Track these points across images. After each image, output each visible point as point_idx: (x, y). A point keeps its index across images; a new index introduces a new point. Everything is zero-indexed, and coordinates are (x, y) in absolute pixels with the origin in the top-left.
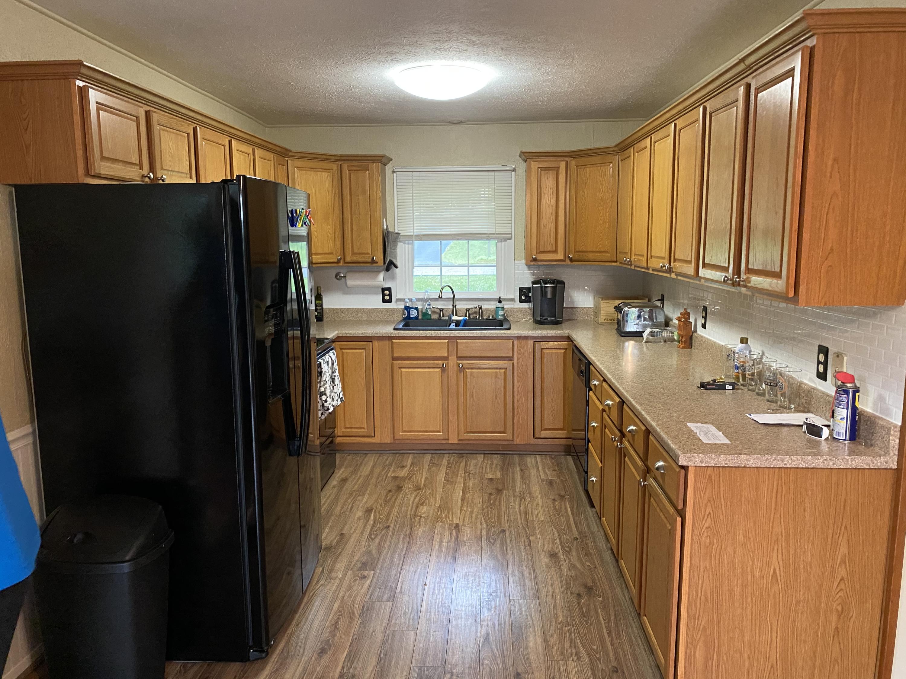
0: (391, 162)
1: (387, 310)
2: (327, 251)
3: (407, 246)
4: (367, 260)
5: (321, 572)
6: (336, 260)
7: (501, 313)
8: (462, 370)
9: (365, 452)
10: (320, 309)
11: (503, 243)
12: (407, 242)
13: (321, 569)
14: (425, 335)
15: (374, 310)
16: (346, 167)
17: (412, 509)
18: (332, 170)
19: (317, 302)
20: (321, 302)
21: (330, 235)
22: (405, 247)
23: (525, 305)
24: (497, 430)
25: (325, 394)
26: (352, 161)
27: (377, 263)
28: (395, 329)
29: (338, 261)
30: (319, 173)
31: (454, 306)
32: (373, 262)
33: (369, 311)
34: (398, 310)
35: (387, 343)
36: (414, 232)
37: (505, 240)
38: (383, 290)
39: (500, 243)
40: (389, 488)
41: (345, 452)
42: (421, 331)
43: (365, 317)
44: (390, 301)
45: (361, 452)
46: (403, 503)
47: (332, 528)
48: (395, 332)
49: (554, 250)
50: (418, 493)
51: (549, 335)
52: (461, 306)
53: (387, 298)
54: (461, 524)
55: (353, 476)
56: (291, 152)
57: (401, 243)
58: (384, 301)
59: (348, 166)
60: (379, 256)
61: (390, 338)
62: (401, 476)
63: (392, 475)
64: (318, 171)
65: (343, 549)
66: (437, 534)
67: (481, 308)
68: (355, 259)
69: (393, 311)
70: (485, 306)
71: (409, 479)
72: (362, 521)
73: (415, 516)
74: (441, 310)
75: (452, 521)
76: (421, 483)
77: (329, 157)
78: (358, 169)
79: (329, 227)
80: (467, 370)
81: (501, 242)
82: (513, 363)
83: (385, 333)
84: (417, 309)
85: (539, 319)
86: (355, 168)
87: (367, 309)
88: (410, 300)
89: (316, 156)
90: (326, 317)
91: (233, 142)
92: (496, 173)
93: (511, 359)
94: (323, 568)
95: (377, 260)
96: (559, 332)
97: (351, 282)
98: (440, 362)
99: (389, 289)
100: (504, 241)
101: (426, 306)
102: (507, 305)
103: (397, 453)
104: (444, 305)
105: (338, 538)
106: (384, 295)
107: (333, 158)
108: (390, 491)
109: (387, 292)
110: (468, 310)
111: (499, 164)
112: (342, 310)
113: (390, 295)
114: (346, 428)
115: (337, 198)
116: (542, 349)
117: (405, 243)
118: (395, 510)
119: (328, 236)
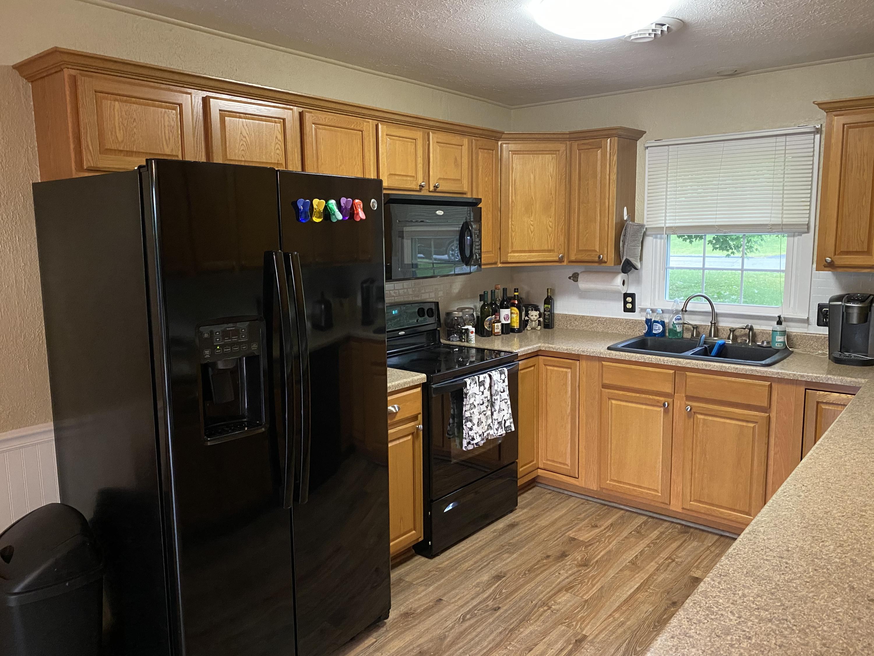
0: (644, 135)
1: (627, 321)
2: (546, 248)
3: (659, 241)
4: (593, 259)
5: (367, 647)
6: (556, 259)
7: (780, 339)
8: (691, 414)
9: (570, 493)
10: (549, 315)
11: (796, 239)
12: (659, 236)
13: (375, 640)
14: (642, 361)
15: (612, 320)
16: (576, 146)
17: (549, 592)
18: (559, 151)
19: (546, 306)
20: (549, 306)
21: (550, 229)
22: (656, 242)
23: (825, 331)
24: (737, 508)
25: (471, 421)
26: (585, 138)
27: (605, 262)
28: (609, 348)
29: (561, 260)
30: (540, 156)
31: (714, 324)
32: (601, 261)
33: (605, 321)
34: (639, 322)
35: (597, 364)
36: (665, 223)
37: (800, 234)
38: (626, 295)
39: (792, 239)
40: (549, 553)
41: (548, 488)
42: (638, 355)
43: (600, 329)
44: (633, 310)
45: (566, 492)
46: (549, 578)
47: (437, 588)
48: (609, 351)
49: (866, 250)
50: (579, 571)
51: (830, 382)
52: (725, 324)
53: (629, 306)
54: (589, 638)
55: (528, 523)
56: (503, 133)
57: (651, 238)
58: (626, 310)
59: (578, 145)
60: (610, 255)
61: (600, 359)
62: (581, 539)
63: (571, 536)
64: (539, 154)
65: (419, 623)
66: (545, 642)
67: (751, 329)
68: (580, 257)
69: (635, 323)
70: (758, 327)
71: (586, 547)
72: (478, 589)
73: (544, 604)
74: (694, 328)
75: (582, 630)
76: (595, 558)
77: (555, 136)
78: (590, 147)
79: (551, 219)
80: (699, 416)
81: (794, 236)
82: (769, 417)
83: (593, 352)
84: (663, 323)
85: (837, 354)
86: (586, 147)
87: (603, 318)
88: (653, 311)
89: (537, 136)
90: (557, 323)
91: (380, 126)
92: (789, 138)
93: (767, 409)
94: (376, 641)
95: (605, 259)
96: (849, 379)
97: (583, 284)
98: (662, 399)
99: (633, 296)
100: (798, 235)
101: (674, 320)
102: (794, 329)
103: (605, 505)
104: (703, 321)
105: (431, 604)
106: (625, 303)
107: (560, 136)
108: (548, 557)
109: (629, 299)
110: (732, 330)
111: (795, 125)
112: (575, 318)
113: (633, 303)
114: (548, 460)
115: (564, 184)
116: (818, 403)
117: (656, 238)
118: (528, 587)
119: (548, 230)
